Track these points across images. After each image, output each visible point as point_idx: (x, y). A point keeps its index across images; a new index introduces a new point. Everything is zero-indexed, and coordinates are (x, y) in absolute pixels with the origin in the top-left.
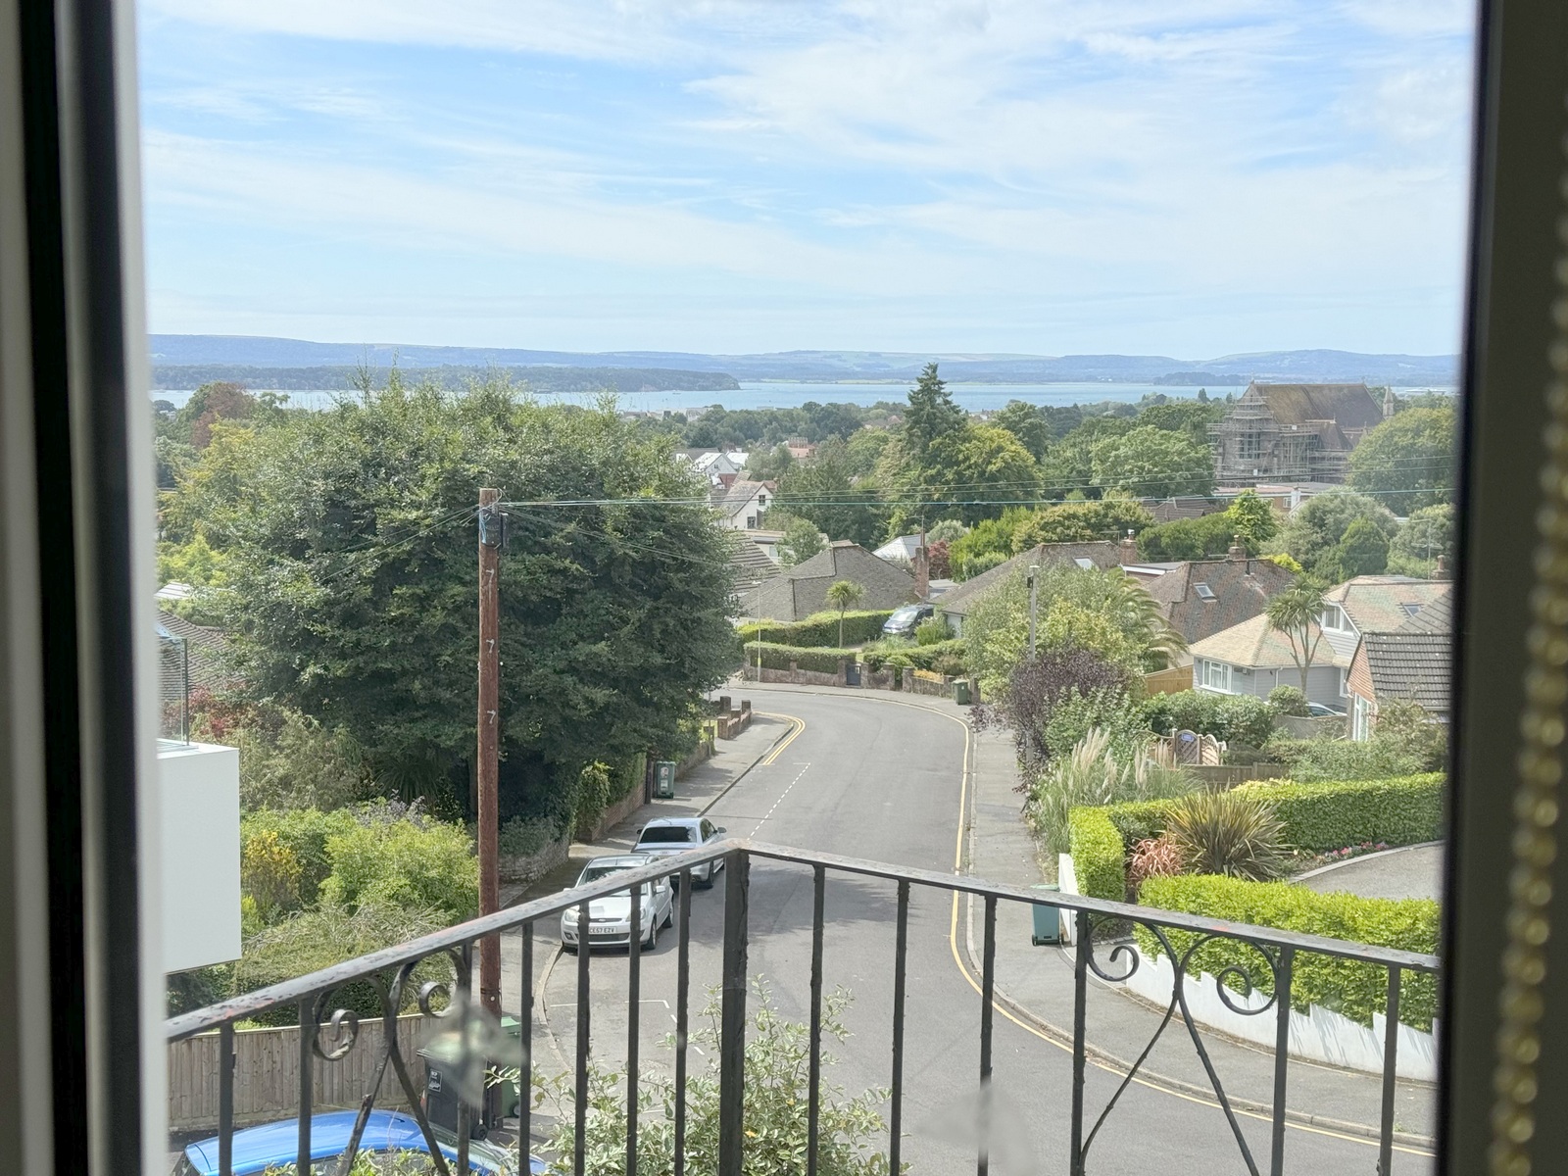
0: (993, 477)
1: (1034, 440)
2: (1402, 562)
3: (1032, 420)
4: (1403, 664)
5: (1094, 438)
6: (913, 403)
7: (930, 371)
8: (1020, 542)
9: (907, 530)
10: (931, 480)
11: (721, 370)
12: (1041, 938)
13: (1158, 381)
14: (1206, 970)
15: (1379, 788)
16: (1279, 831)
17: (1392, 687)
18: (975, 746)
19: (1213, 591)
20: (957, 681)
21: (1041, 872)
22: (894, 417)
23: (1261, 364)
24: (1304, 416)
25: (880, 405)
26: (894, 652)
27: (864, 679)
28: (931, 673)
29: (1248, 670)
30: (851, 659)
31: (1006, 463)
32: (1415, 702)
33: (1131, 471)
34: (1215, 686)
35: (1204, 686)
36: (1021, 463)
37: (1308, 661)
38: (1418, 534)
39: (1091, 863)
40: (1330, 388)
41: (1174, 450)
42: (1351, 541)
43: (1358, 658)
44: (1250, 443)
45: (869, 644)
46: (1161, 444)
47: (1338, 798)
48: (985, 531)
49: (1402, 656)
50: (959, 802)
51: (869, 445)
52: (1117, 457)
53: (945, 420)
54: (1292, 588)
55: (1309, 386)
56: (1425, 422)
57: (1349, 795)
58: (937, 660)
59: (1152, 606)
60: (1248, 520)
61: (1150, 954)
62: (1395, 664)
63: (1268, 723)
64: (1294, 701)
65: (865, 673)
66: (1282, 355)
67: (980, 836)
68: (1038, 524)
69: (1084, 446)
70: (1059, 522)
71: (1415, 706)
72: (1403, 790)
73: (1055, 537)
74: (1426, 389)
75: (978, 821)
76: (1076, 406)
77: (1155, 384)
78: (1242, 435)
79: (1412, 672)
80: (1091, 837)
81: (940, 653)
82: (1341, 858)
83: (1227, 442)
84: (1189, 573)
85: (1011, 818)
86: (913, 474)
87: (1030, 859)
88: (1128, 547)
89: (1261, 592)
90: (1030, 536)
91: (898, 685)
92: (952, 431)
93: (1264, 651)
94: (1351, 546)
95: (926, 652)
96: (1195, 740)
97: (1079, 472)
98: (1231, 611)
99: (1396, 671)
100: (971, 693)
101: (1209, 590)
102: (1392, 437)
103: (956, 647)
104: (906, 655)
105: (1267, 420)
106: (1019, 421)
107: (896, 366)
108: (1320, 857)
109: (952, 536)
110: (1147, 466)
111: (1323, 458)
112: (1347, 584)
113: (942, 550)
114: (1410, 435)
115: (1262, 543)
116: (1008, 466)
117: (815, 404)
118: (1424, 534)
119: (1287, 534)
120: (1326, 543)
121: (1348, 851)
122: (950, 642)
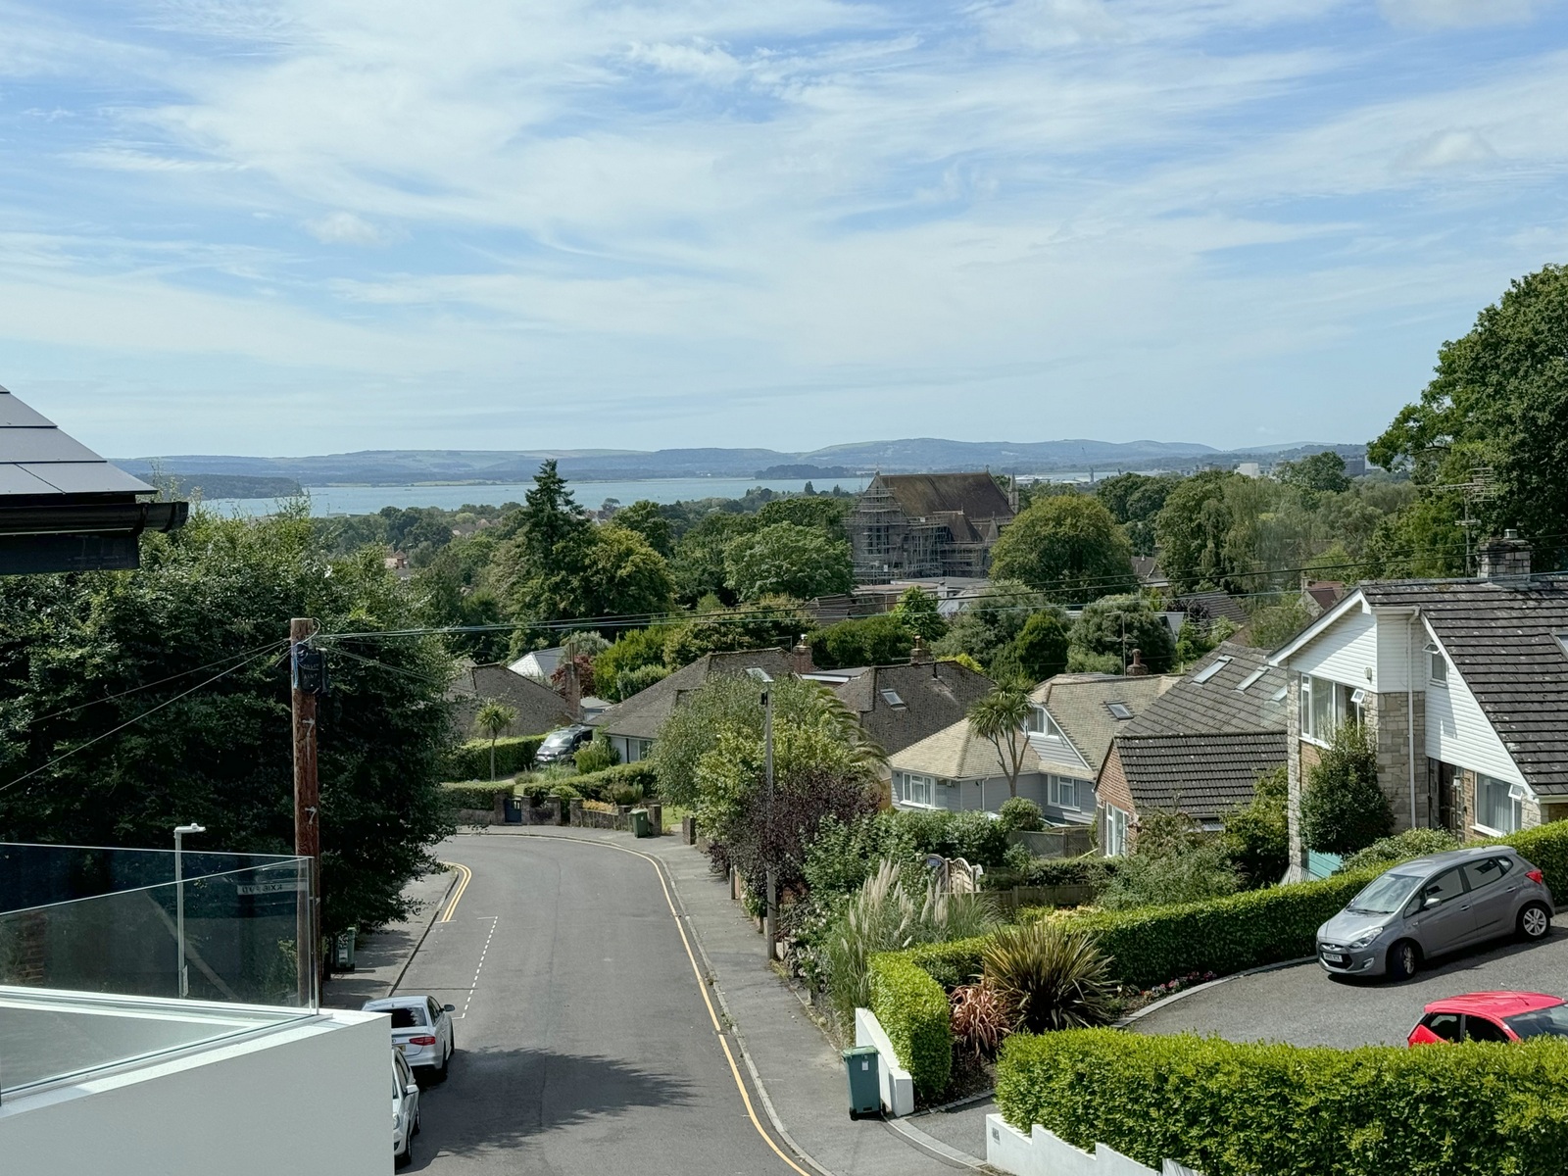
0: (624, 583)
1: (659, 538)
2: (1080, 657)
3: (656, 519)
4: (1158, 769)
5: (724, 536)
6: (532, 504)
7: (548, 469)
8: (673, 652)
9: (532, 644)
10: (555, 589)
11: (281, 473)
12: (860, 1111)
13: (760, 475)
14: (1101, 1141)
15: (1202, 911)
16: (1107, 966)
17: (1150, 794)
18: (673, 884)
19: (901, 698)
20: (635, 811)
21: (818, 1029)
22: (483, 521)
23: (864, 455)
24: (931, 508)
25: (466, 508)
26: (557, 782)
27: (525, 815)
28: (602, 804)
29: (953, 782)
30: (508, 793)
31: (637, 567)
32: (1179, 810)
33: (768, 571)
34: (917, 801)
35: (904, 802)
36: (652, 566)
37: (1017, 769)
38: (1094, 628)
39: (914, 1019)
40: (955, 477)
41: (812, 546)
42: (1030, 638)
43: (1109, 764)
44: (879, 537)
45: (525, 775)
46: (798, 541)
47: (1160, 925)
48: (632, 642)
49: (1157, 760)
50: (686, 952)
51: (470, 552)
52: (752, 556)
53: (568, 522)
54: (995, 691)
55: (934, 476)
56: (1066, 510)
57: (1171, 920)
58: (606, 788)
59: (848, 718)
60: (916, 619)
61: (1020, 1124)
62: (1151, 769)
63: (1002, 841)
64: (1029, 814)
65: (527, 808)
66: (884, 445)
67: (728, 990)
68: (691, 631)
69: (714, 546)
70: (715, 629)
71: (1180, 814)
72: (1227, 911)
73: (711, 646)
74: (1031, 477)
75: (717, 973)
76: (678, 503)
77: (757, 478)
78: (870, 529)
79: (1169, 777)
80: (908, 988)
81: (609, 781)
82: (1168, 992)
83: (855, 537)
84: (875, 678)
85: (754, 967)
86: (535, 583)
87: (799, 1014)
88: (802, 654)
89: (949, 695)
90: (683, 646)
91: (565, 820)
92: (576, 533)
93: (969, 760)
94: (1031, 643)
95: (592, 780)
96: (943, 864)
97: (711, 574)
98: (925, 720)
99: (1152, 777)
100: (651, 824)
101: (897, 697)
102: (1034, 527)
103: (626, 773)
104: (571, 785)
105: (895, 512)
106: (642, 520)
107: (479, 466)
108: (1147, 992)
109: (591, 649)
110: (785, 565)
111: (954, 551)
112: (1047, 684)
113: (585, 665)
114: (1051, 524)
115: (931, 642)
116: (639, 570)
117: (395, 509)
118: (1099, 628)
119: (958, 633)
120: (1000, 640)
121: (1174, 984)
122: (619, 768)
